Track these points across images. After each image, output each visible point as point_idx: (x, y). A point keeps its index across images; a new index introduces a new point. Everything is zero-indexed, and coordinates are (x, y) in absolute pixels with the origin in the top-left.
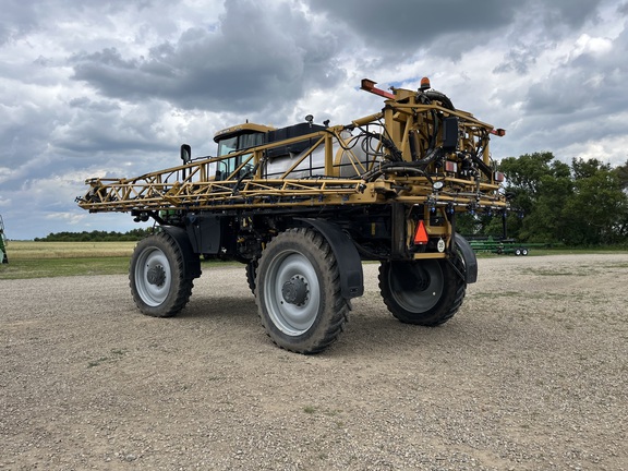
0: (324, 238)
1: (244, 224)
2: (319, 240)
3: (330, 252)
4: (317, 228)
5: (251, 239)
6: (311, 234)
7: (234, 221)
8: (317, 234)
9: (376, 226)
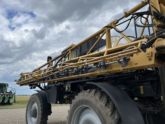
0: (108, 97)
1: (67, 89)
2: (105, 99)
3: (114, 109)
4: (104, 89)
5: (71, 96)
6: (99, 94)
7: (63, 87)
8: (103, 94)
9: (144, 89)
